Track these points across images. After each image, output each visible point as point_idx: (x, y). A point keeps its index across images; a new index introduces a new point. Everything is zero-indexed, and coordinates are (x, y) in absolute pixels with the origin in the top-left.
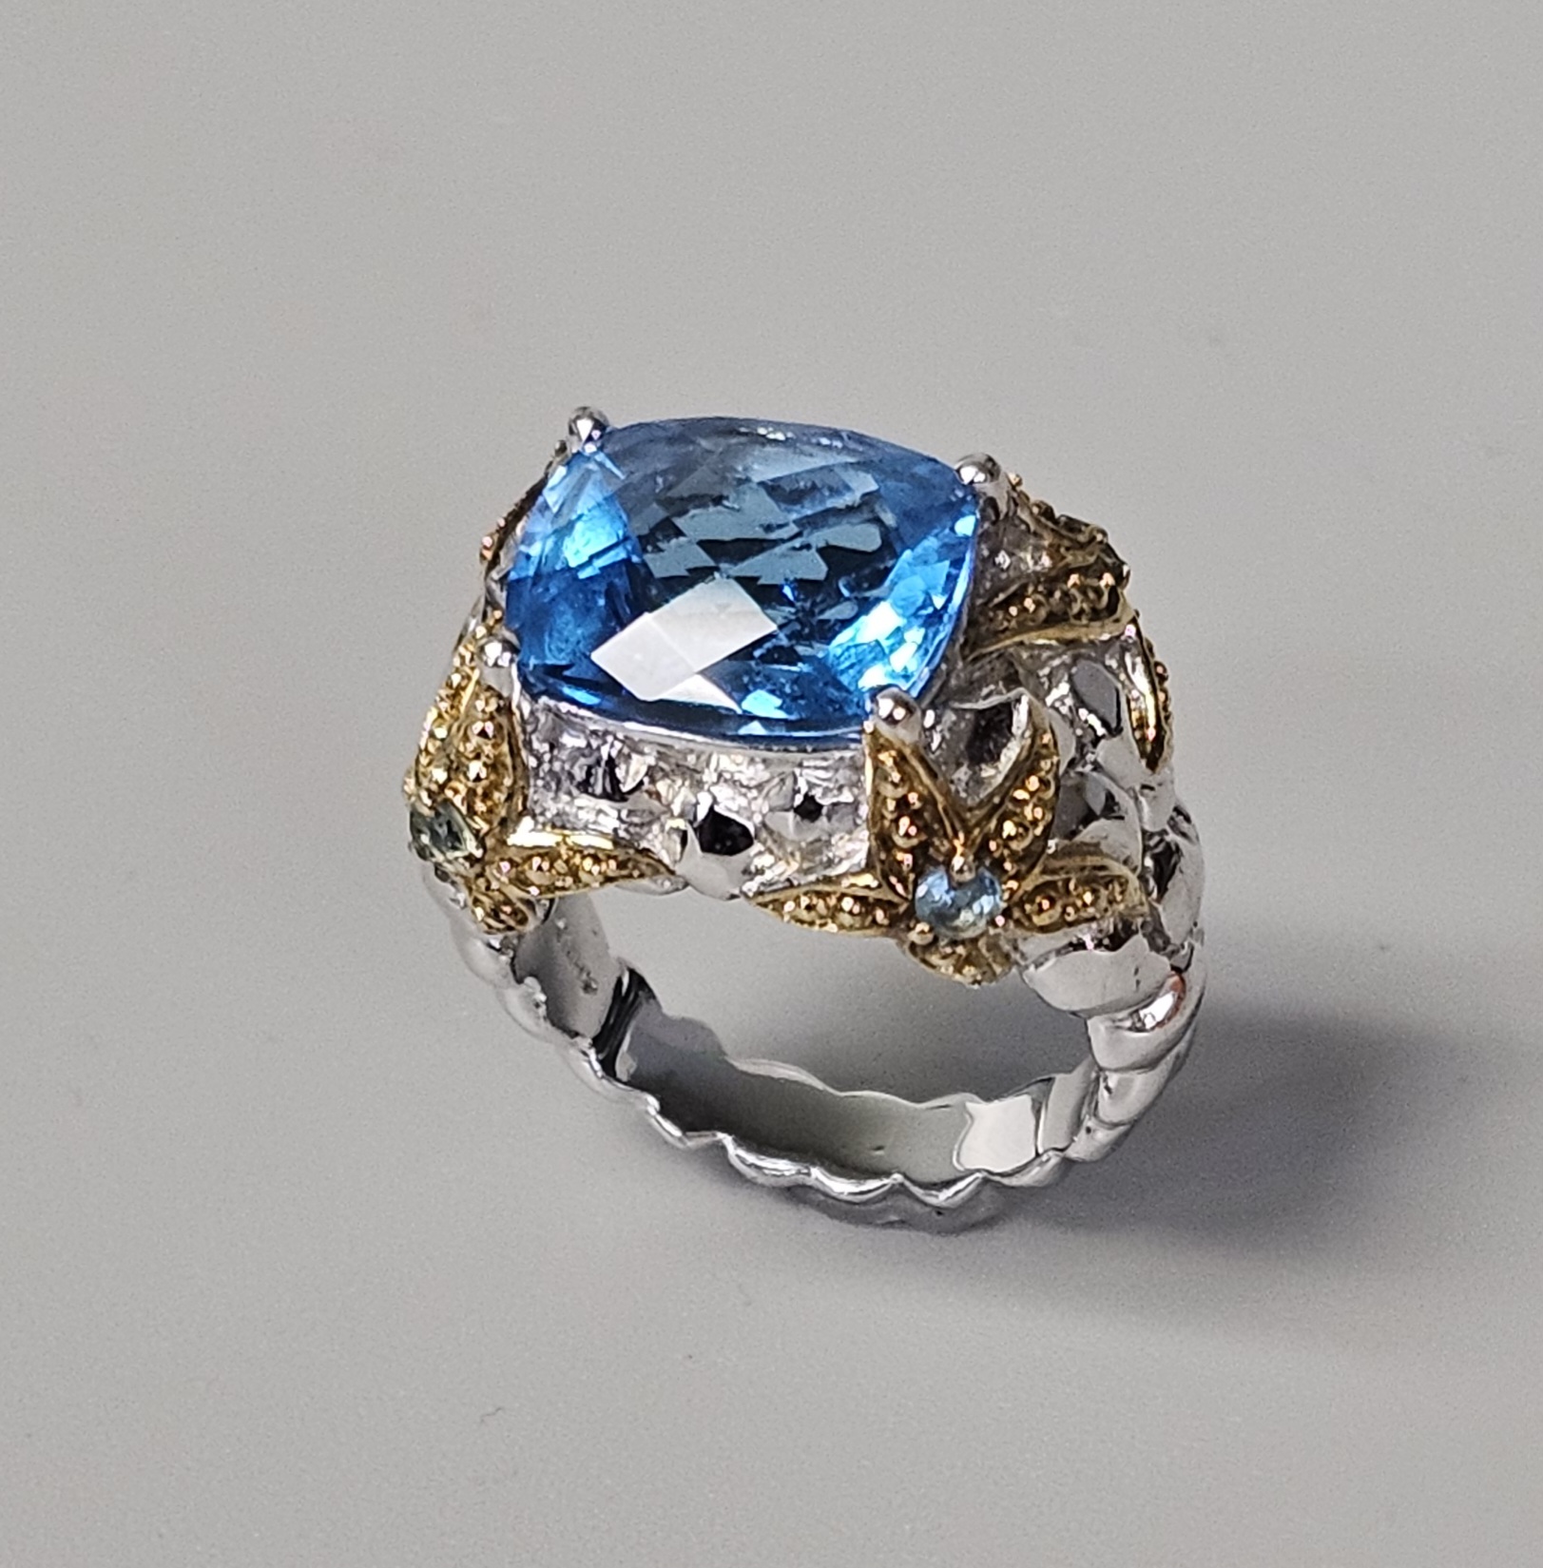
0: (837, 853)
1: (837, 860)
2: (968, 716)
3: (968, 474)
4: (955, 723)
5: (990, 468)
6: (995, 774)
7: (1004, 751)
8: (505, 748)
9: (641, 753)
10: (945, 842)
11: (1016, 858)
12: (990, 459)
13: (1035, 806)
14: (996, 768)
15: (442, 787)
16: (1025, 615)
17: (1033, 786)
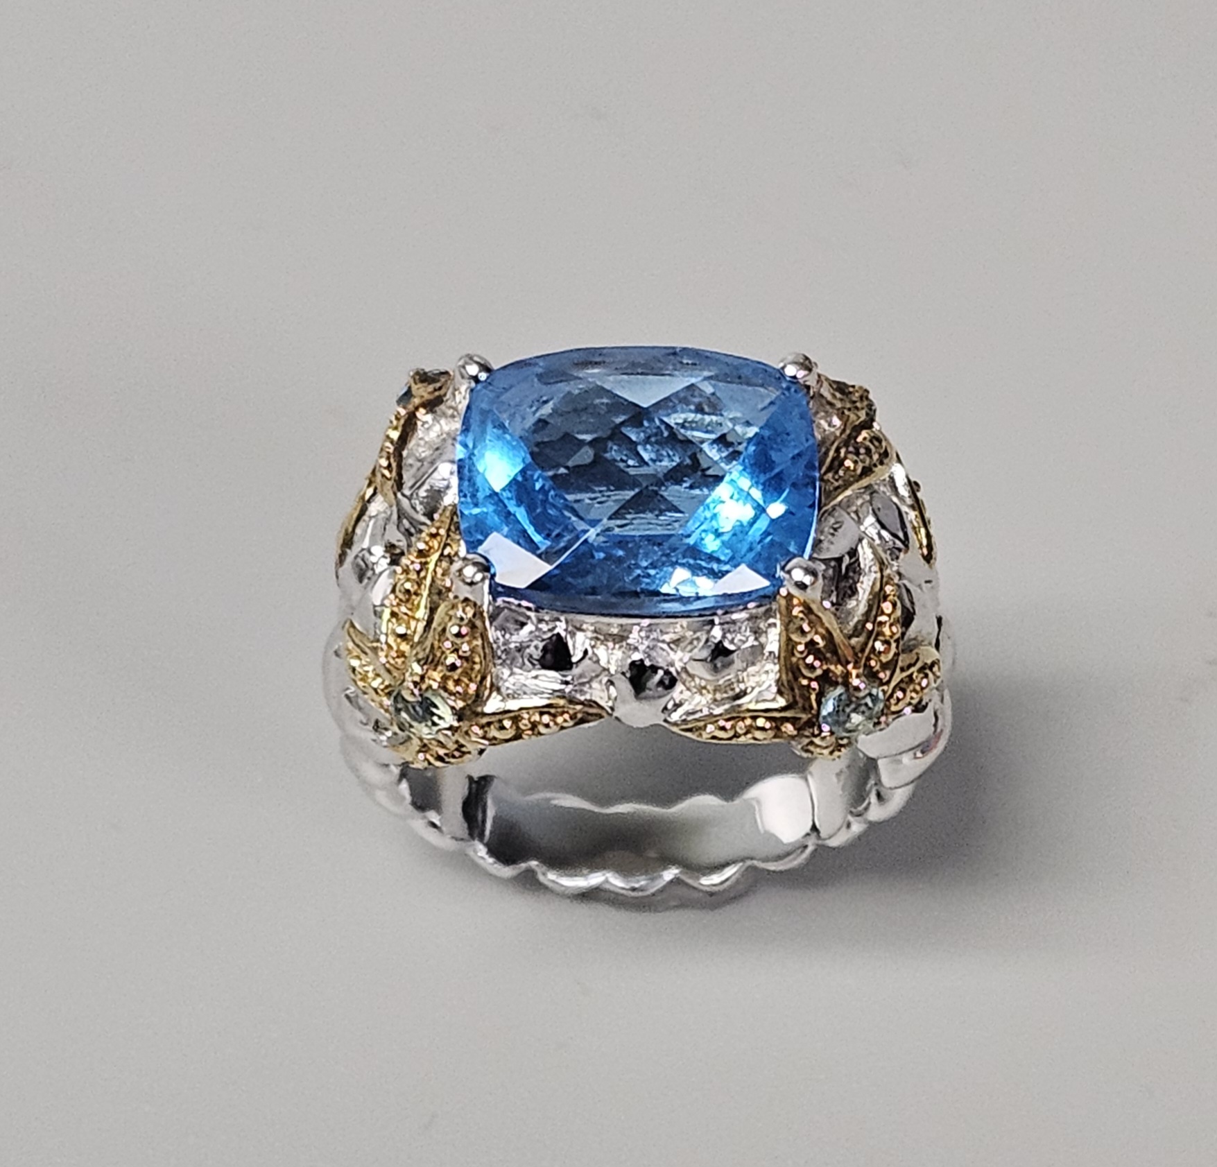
0: (748, 685)
1: (749, 691)
2: (833, 564)
3: (791, 371)
4: (825, 571)
5: (807, 365)
6: (858, 605)
7: (859, 585)
8: (479, 642)
9: (583, 630)
10: (840, 667)
11: (884, 667)
12: (807, 358)
13: (891, 625)
14: (857, 600)
15: (422, 677)
16: (848, 472)
17: (888, 609)
